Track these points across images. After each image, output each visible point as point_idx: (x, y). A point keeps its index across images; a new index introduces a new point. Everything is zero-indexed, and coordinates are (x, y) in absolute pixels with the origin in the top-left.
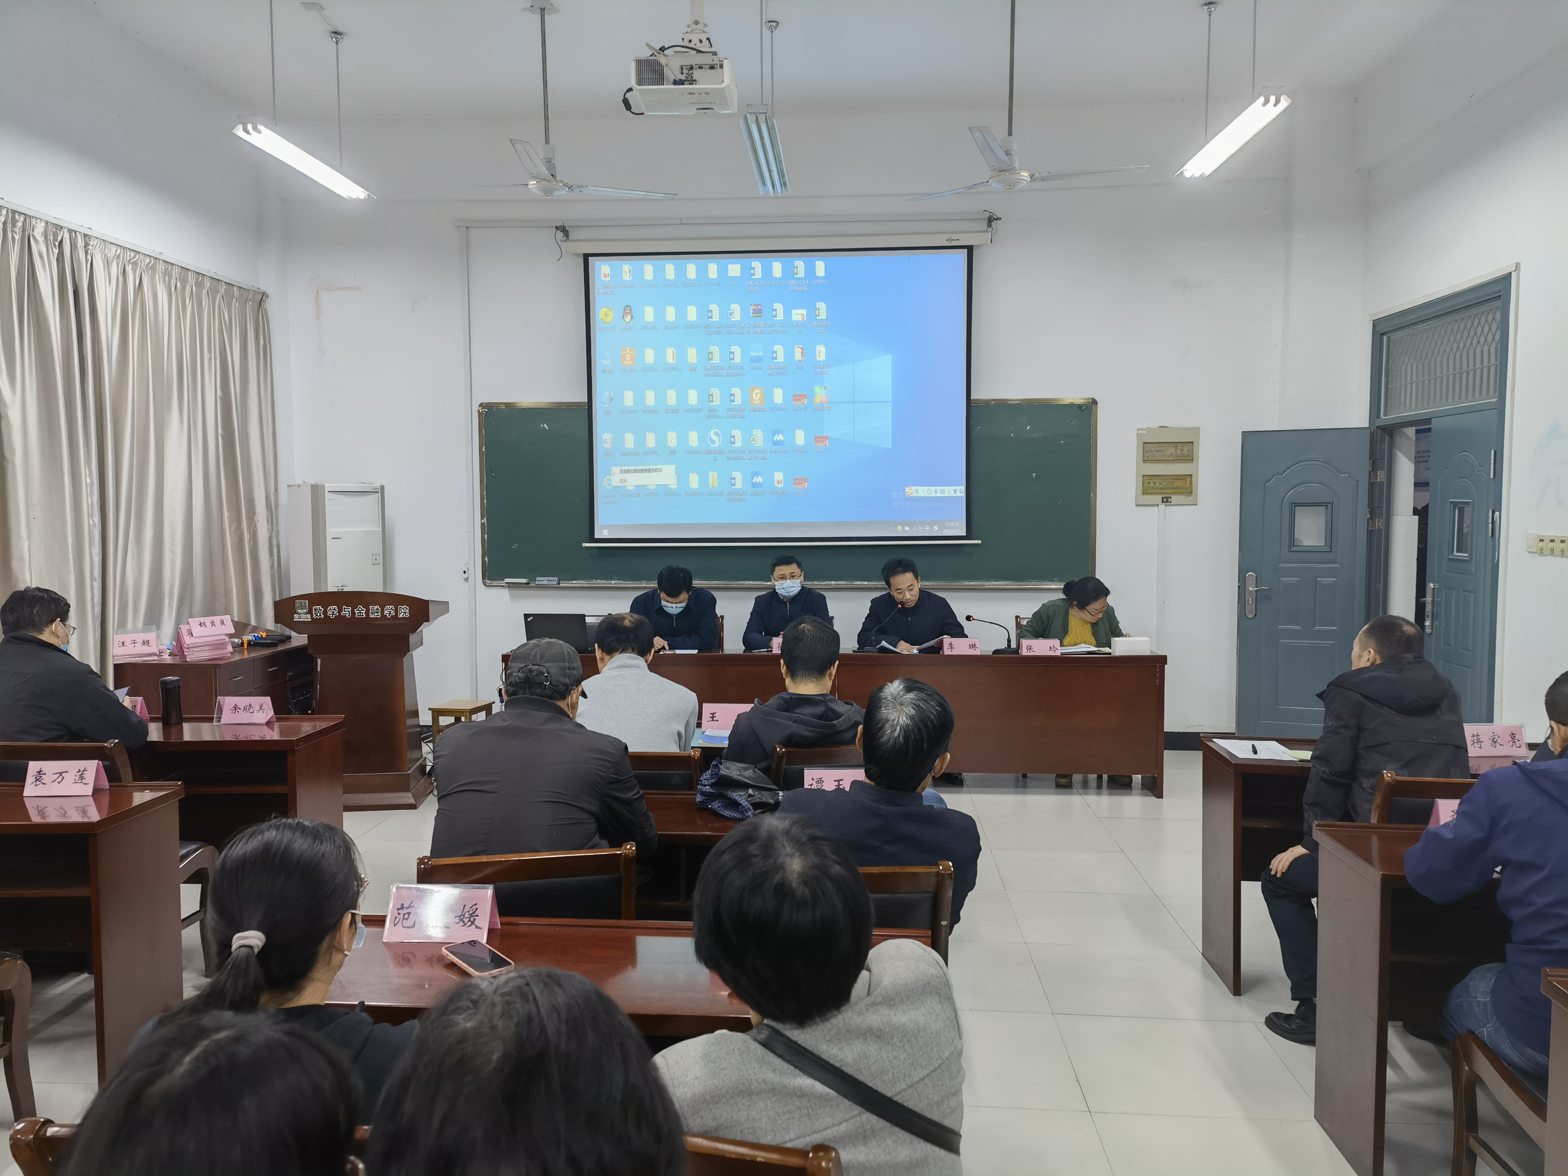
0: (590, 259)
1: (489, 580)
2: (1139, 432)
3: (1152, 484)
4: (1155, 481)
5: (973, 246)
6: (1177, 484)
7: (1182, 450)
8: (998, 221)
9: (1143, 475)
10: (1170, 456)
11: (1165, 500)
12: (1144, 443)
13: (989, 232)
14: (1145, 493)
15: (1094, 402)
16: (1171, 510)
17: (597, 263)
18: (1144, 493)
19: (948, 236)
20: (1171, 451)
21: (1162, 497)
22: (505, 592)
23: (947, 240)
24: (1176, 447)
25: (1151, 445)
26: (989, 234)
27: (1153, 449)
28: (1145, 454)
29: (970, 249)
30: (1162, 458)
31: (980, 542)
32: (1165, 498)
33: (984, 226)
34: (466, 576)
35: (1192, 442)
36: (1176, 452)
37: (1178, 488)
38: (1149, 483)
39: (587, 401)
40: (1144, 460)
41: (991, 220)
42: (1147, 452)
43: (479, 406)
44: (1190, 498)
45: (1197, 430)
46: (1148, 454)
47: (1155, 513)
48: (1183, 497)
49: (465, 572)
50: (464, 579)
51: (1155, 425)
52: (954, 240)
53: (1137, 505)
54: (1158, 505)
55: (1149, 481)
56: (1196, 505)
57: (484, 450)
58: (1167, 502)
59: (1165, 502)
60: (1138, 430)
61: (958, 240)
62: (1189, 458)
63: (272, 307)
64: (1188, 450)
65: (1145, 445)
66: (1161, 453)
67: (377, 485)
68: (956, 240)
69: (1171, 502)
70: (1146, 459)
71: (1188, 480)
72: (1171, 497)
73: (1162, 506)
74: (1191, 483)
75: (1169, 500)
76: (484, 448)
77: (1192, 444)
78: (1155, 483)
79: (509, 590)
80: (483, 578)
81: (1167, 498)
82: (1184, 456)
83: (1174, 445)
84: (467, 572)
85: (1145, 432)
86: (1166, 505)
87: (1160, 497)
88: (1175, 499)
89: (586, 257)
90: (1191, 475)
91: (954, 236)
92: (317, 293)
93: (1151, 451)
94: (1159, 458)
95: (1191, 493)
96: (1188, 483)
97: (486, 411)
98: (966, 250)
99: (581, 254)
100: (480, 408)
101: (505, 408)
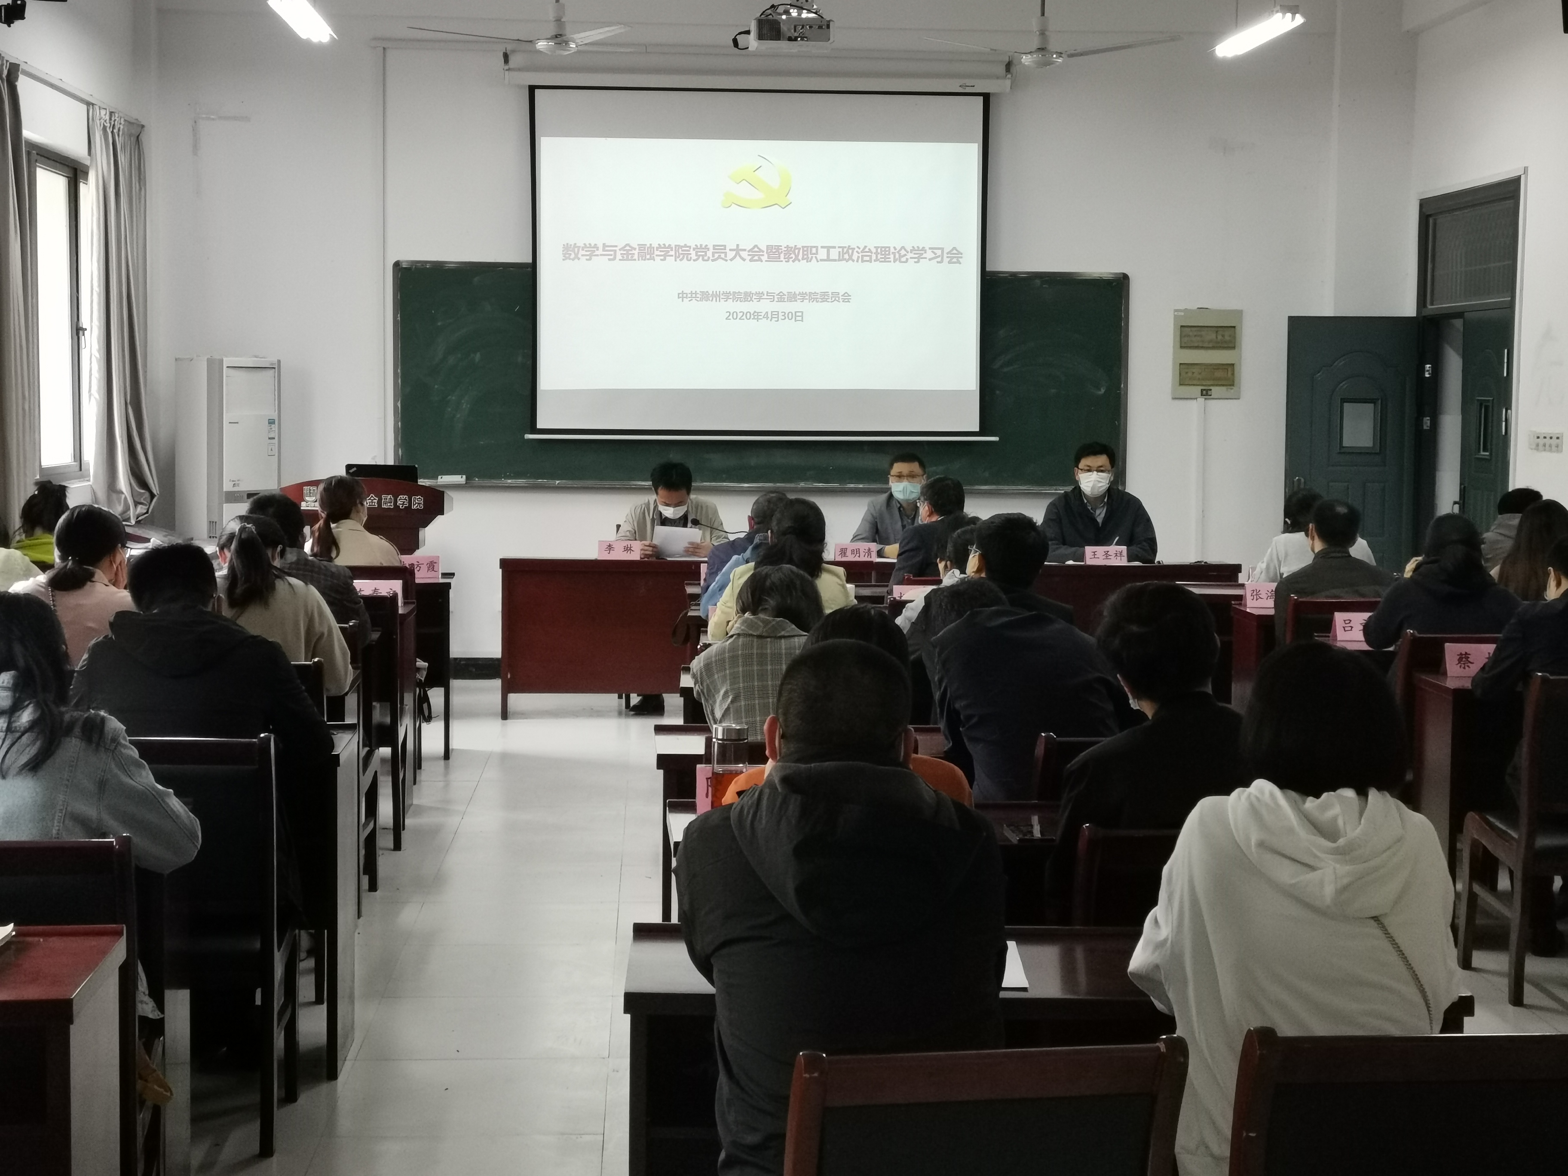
0: (536, 91)
2: (1176, 313)
3: (1190, 374)
4: (1194, 371)
5: (989, 93)
6: (1219, 374)
7: (1223, 336)
9: (1180, 364)
10: (1210, 341)
11: (1204, 392)
12: (1181, 326)
13: (1009, 78)
14: (1183, 382)
15: (1125, 277)
16: (1212, 403)
17: (546, 97)
18: (1181, 384)
19: (961, 82)
20: (1210, 336)
24: (1217, 332)
25: (1189, 329)
26: (1008, 83)
27: (1191, 334)
29: (987, 97)
30: (1201, 345)
31: (995, 439)
32: (1204, 390)
33: (1002, 69)
35: (1234, 327)
36: (1217, 338)
37: (1219, 379)
38: (1187, 373)
39: (530, 261)
40: (1181, 347)
41: (1010, 64)
42: (1185, 336)
43: (394, 264)
44: (1232, 391)
45: (1239, 314)
46: (1186, 339)
47: (1193, 408)
48: (1224, 388)
51: (1193, 306)
52: (969, 86)
53: (1174, 399)
54: (1196, 399)
55: (1187, 371)
56: (1239, 399)
57: (398, 319)
58: (1207, 394)
59: (1204, 395)
60: (1176, 311)
61: (974, 85)
62: (1231, 345)
64: (1230, 336)
65: (1182, 328)
66: (1199, 338)
67: (273, 359)
68: (972, 85)
69: (1211, 395)
70: (1183, 345)
71: (1230, 369)
72: (1211, 390)
73: (1201, 400)
74: (1233, 374)
75: (1209, 393)
77: (1233, 329)
78: (1193, 373)
81: (1207, 390)
82: (1226, 342)
83: (1216, 329)
85: (1184, 314)
86: (1205, 399)
87: (1200, 388)
88: (1216, 391)
89: (532, 89)
90: (1233, 365)
91: (968, 82)
92: (195, 122)
93: (1189, 336)
94: (1196, 345)
95: (1233, 385)
96: (1230, 373)
97: (403, 269)
98: (982, 97)
99: (525, 86)
100: (395, 267)
101: (426, 267)
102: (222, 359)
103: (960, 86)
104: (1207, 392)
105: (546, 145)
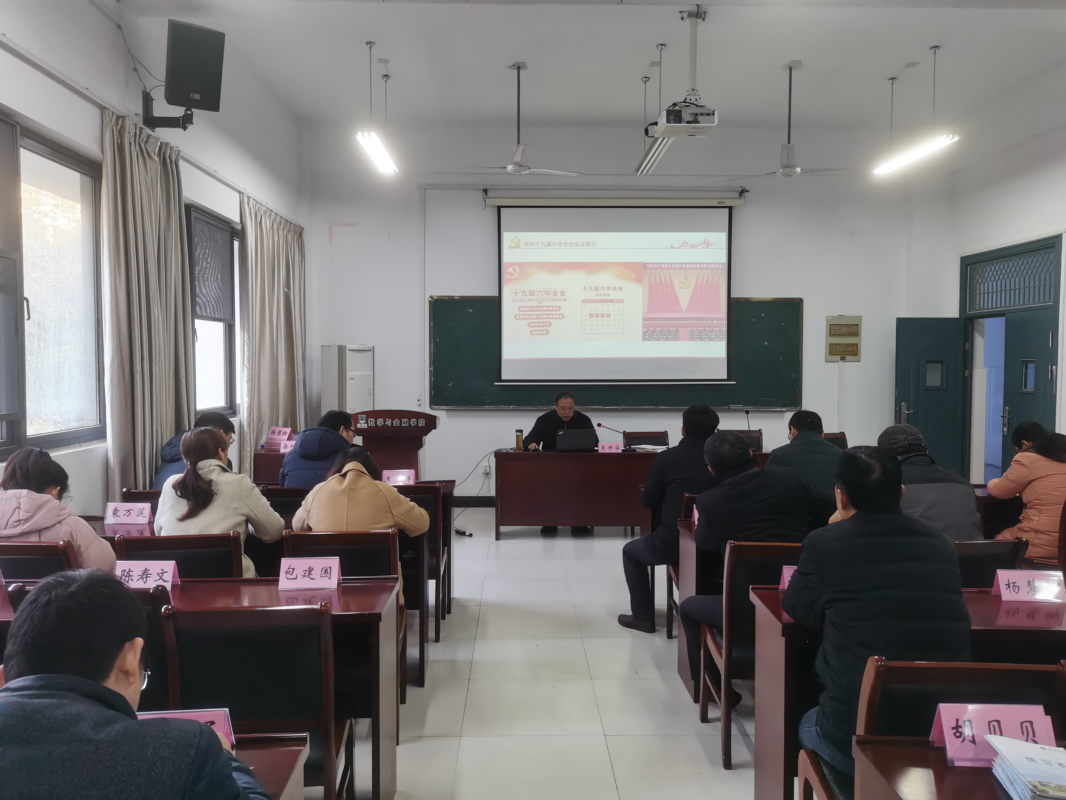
0: (502, 209)
1: (434, 405)
2: (827, 318)
4: (836, 347)
5: (732, 207)
6: (849, 349)
7: (852, 329)
8: (748, 193)
9: (830, 344)
10: (845, 332)
11: (842, 358)
12: (830, 325)
14: (831, 353)
15: (801, 300)
16: (846, 364)
17: (505, 212)
19: (719, 200)
20: (845, 330)
21: (841, 357)
22: (444, 413)
24: (849, 327)
25: (835, 326)
26: (742, 200)
27: (835, 328)
28: (832, 332)
29: (730, 208)
30: (841, 334)
31: (735, 383)
32: (842, 357)
33: (738, 196)
35: (858, 325)
36: (849, 330)
37: (849, 351)
38: (833, 349)
39: (498, 295)
40: (830, 335)
41: (742, 192)
42: (832, 330)
43: (430, 298)
44: (857, 357)
45: (860, 318)
47: (836, 367)
48: (853, 356)
49: (419, 400)
50: (418, 404)
51: (836, 314)
52: (722, 203)
53: (826, 362)
54: (838, 362)
55: (833, 347)
56: (860, 362)
57: (432, 325)
58: (843, 359)
59: (842, 360)
60: (827, 317)
61: (724, 203)
62: (856, 334)
63: (306, 235)
64: (855, 329)
65: (831, 326)
66: (839, 331)
67: (370, 346)
69: (845, 360)
71: (855, 347)
72: (845, 357)
73: (841, 362)
74: (857, 349)
75: (845, 358)
76: (432, 323)
78: (836, 349)
79: (446, 412)
80: (430, 405)
81: (844, 357)
82: (854, 333)
83: (847, 326)
85: (831, 318)
86: (843, 362)
87: (840, 357)
88: (848, 358)
89: (499, 208)
90: (857, 344)
92: (331, 227)
93: (835, 330)
94: (839, 334)
95: (857, 354)
96: (855, 349)
97: (434, 300)
98: (728, 209)
99: (496, 206)
100: (430, 299)
101: (446, 299)
102: (346, 346)
103: (718, 203)
104: (844, 358)
105: (507, 237)
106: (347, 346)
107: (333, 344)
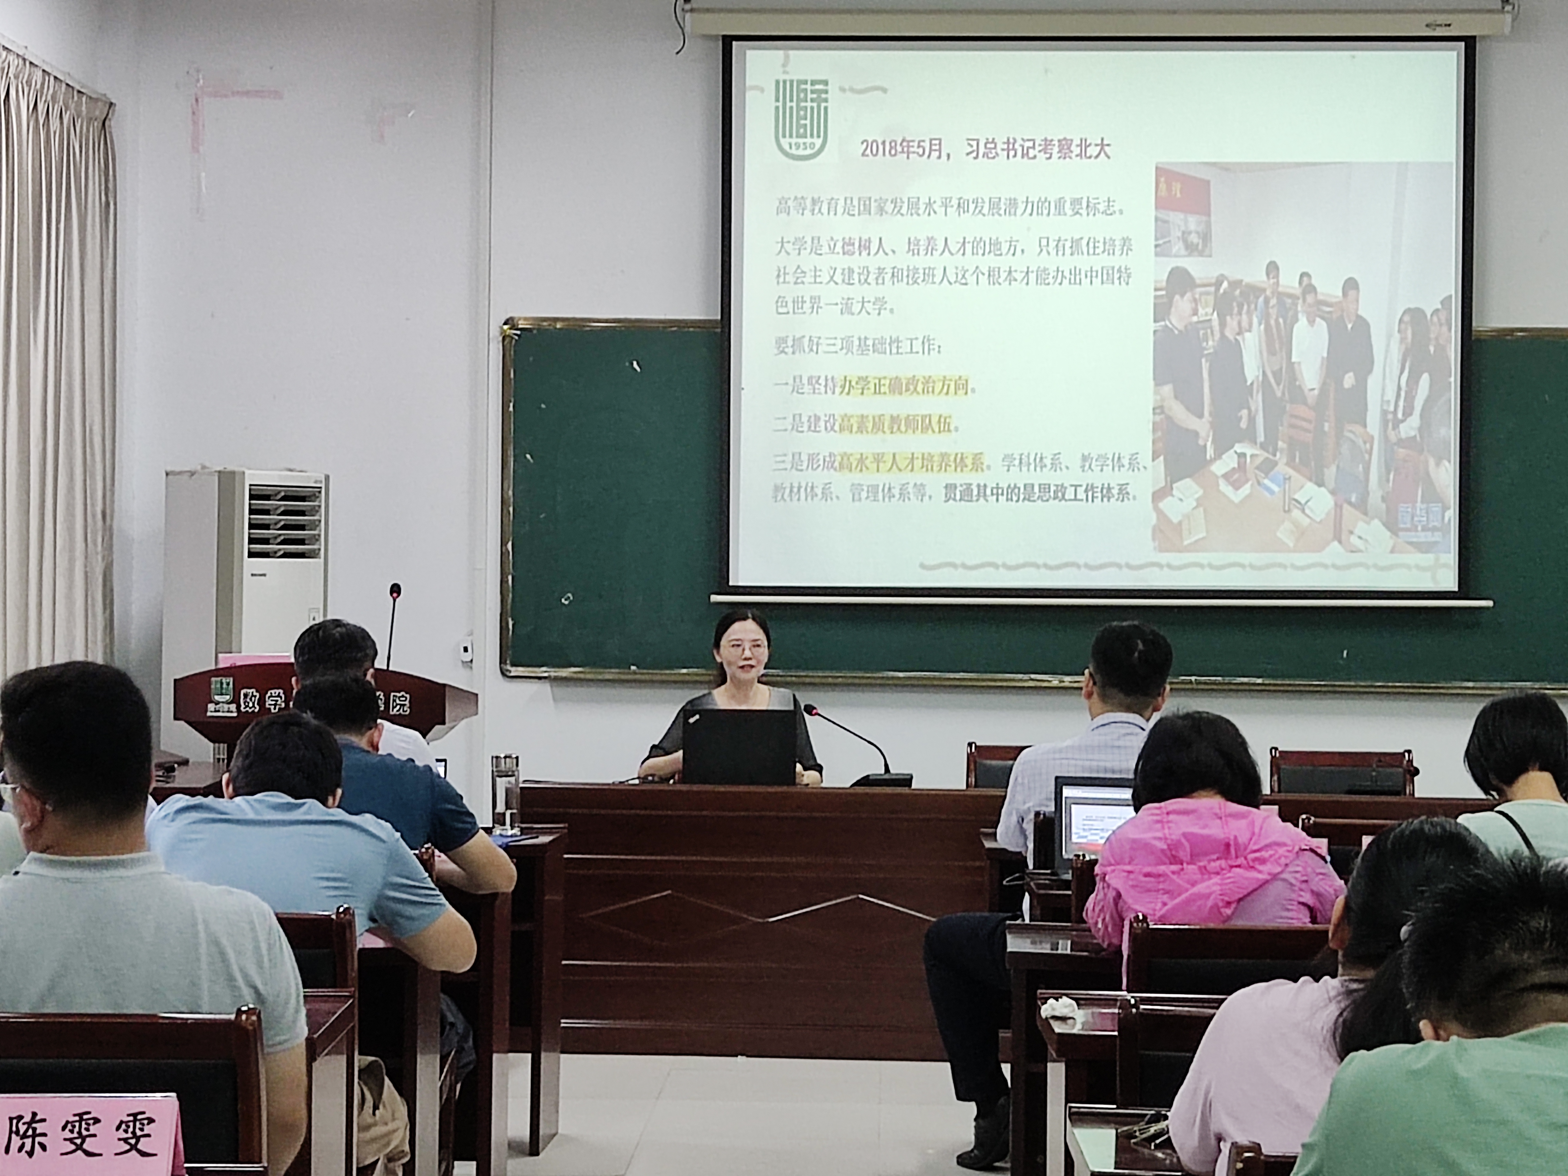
0: (735, 45)
1: (513, 665)
5: (1474, 38)
13: (1508, 12)
17: (749, 53)
19: (1430, 18)
22: (545, 688)
23: (1427, 26)
26: (1508, 18)
29: (1470, 42)
31: (1490, 603)
34: (467, 657)
39: (719, 317)
43: (505, 324)
49: (466, 649)
50: (463, 662)
52: (1440, 25)
57: (511, 409)
61: (1449, 25)
63: (120, 127)
68: (1446, 25)
76: (511, 405)
79: (551, 687)
80: (502, 661)
84: (469, 649)
89: (728, 41)
91: (1441, 19)
92: (197, 100)
97: (518, 332)
98: (1463, 44)
99: (717, 36)
100: (506, 327)
101: (556, 328)
102: (244, 473)
106: (247, 472)
107: (204, 467)
